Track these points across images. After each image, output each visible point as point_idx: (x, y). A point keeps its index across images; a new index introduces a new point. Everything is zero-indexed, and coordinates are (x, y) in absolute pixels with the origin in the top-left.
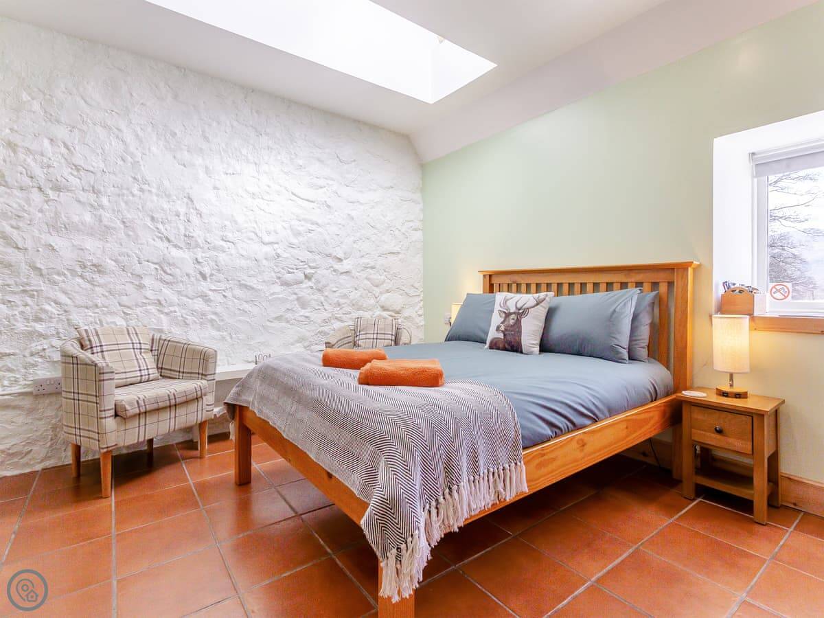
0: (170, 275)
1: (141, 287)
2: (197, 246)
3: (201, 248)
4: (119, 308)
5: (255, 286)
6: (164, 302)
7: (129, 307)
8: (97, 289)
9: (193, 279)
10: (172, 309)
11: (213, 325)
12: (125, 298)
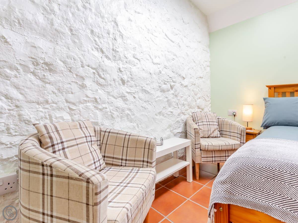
0: (103, 79)
1: (83, 87)
2: (120, 59)
3: (122, 61)
4: (66, 104)
5: (150, 91)
6: (99, 100)
7: (74, 104)
8: (47, 86)
9: (117, 83)
10: (104, 106)
11: (128, 118)
12: (70, 96)
